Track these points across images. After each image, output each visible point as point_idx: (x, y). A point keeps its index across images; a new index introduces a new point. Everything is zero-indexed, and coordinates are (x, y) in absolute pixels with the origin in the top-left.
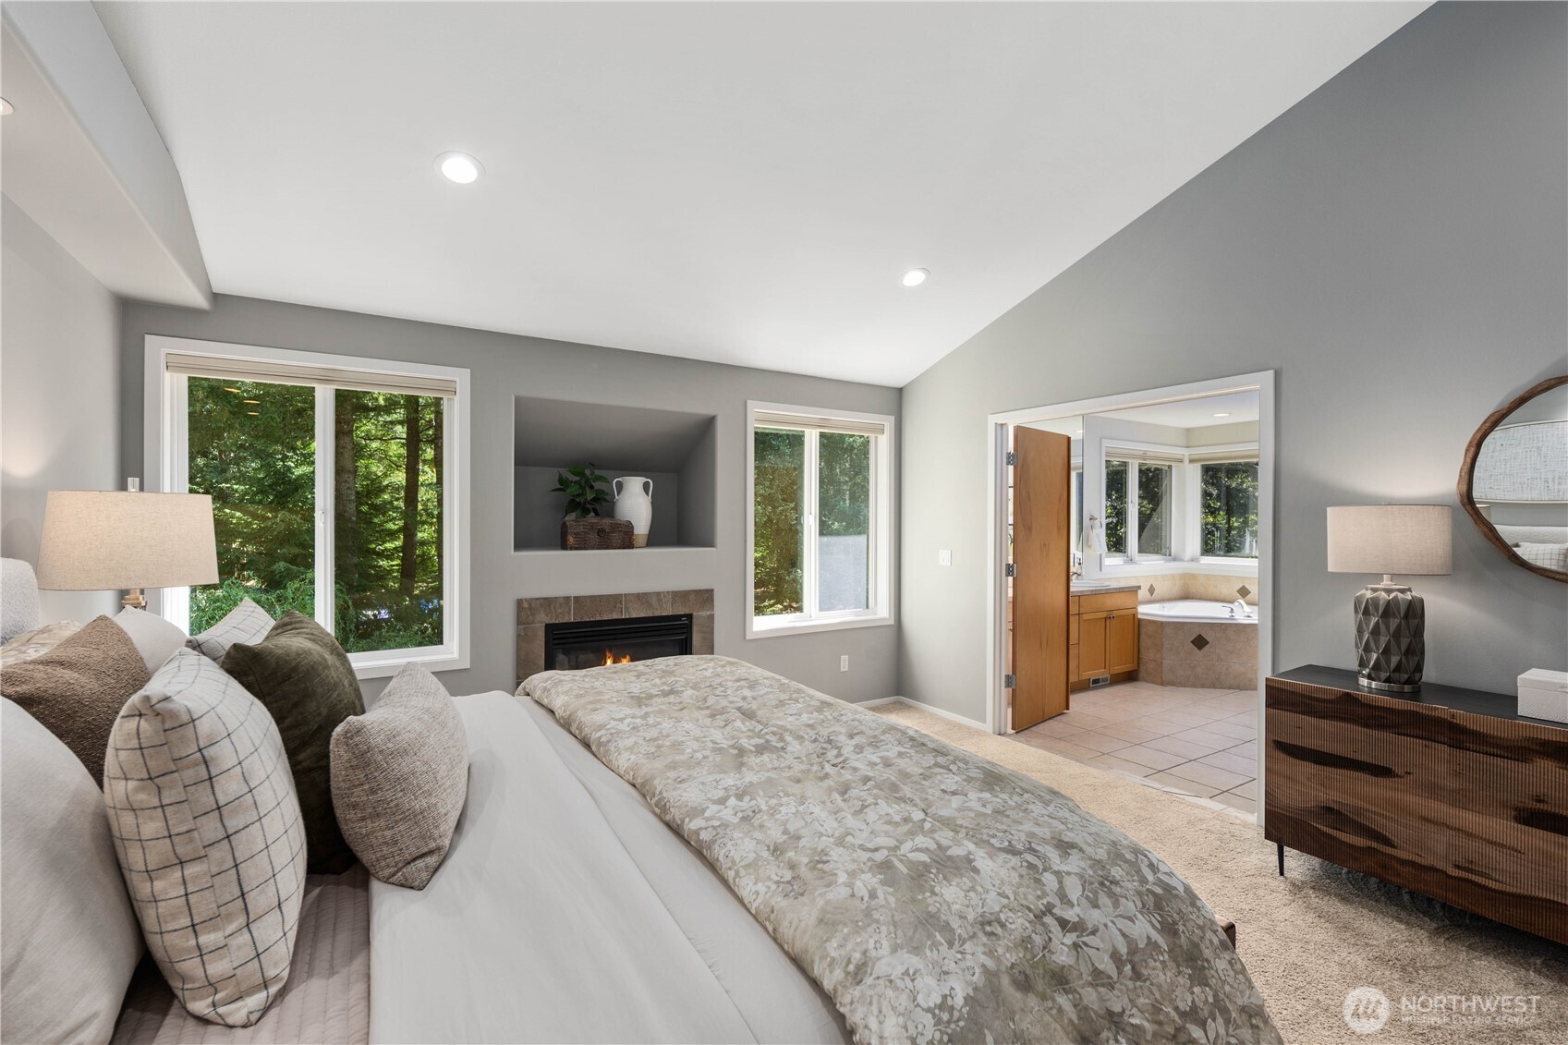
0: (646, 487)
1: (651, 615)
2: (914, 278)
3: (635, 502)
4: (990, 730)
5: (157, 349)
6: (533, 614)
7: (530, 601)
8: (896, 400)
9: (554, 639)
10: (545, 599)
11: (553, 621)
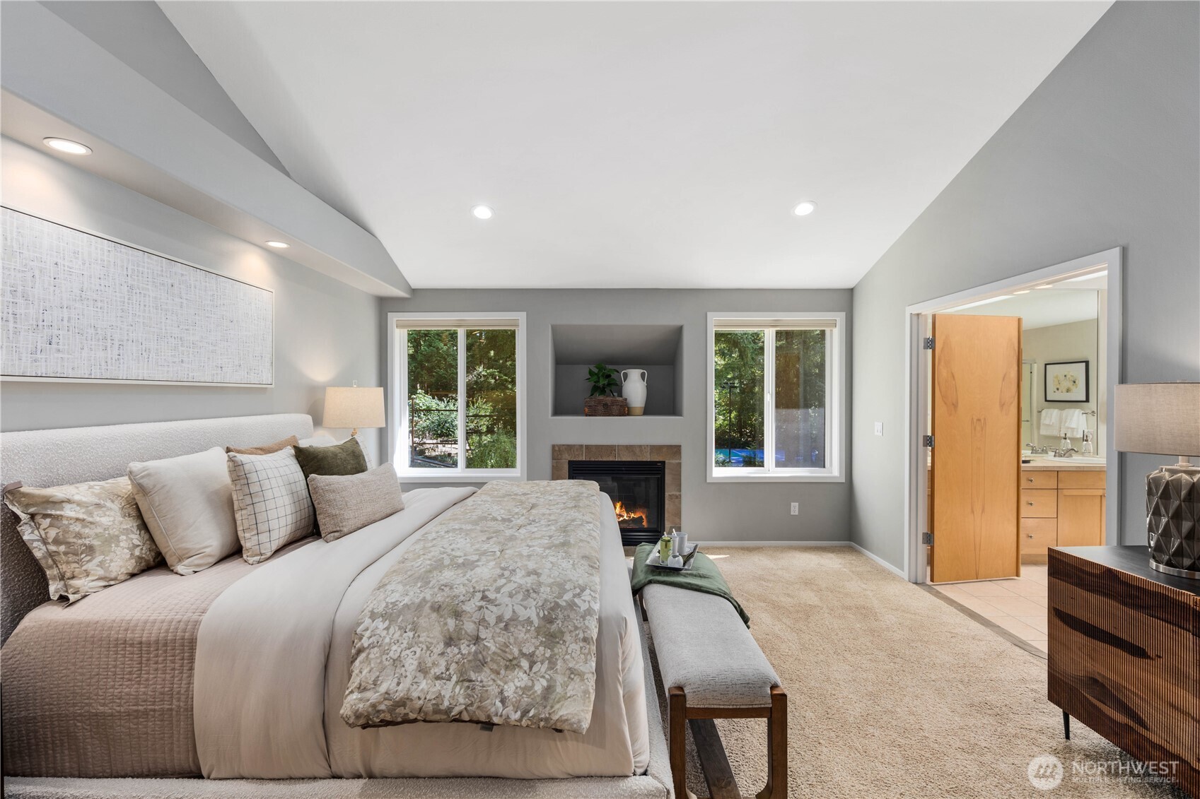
0: (643, 375)
1: (635, 460)
2: (804, 209)
3: (635, 387)
4: (907, 578)
5: (393, 318)
6: (561, 454)
7: (560, 446)
8: (846, 299)
9: (574, 470)
10: (568, 445)
11: (572, 459)
